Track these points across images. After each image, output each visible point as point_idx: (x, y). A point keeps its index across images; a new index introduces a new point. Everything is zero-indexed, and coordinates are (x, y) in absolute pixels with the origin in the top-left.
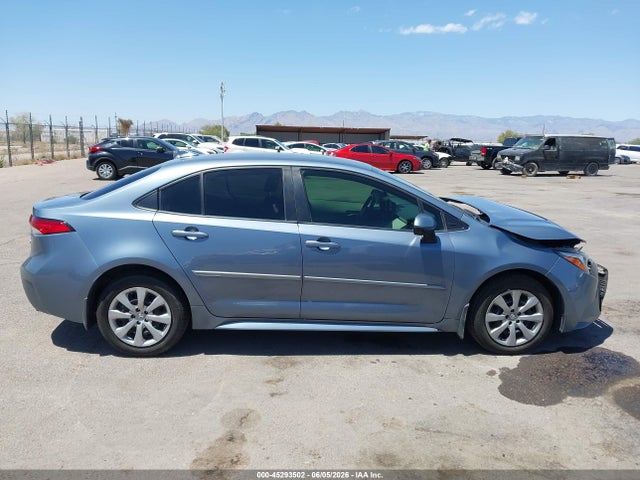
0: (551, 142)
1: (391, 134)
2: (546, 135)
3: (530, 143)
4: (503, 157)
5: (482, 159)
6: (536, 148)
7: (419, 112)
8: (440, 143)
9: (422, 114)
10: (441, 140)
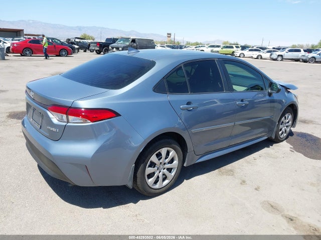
0: (134, 41)
1: (25, 33)
2: (131, 38)
3: (124, 41)
4: (113, 48)
5: (98, 49)
6: (128, 44)
7: (29, 20)
8: (69, 40)
9: (31, 22)
10: (70, 38)
